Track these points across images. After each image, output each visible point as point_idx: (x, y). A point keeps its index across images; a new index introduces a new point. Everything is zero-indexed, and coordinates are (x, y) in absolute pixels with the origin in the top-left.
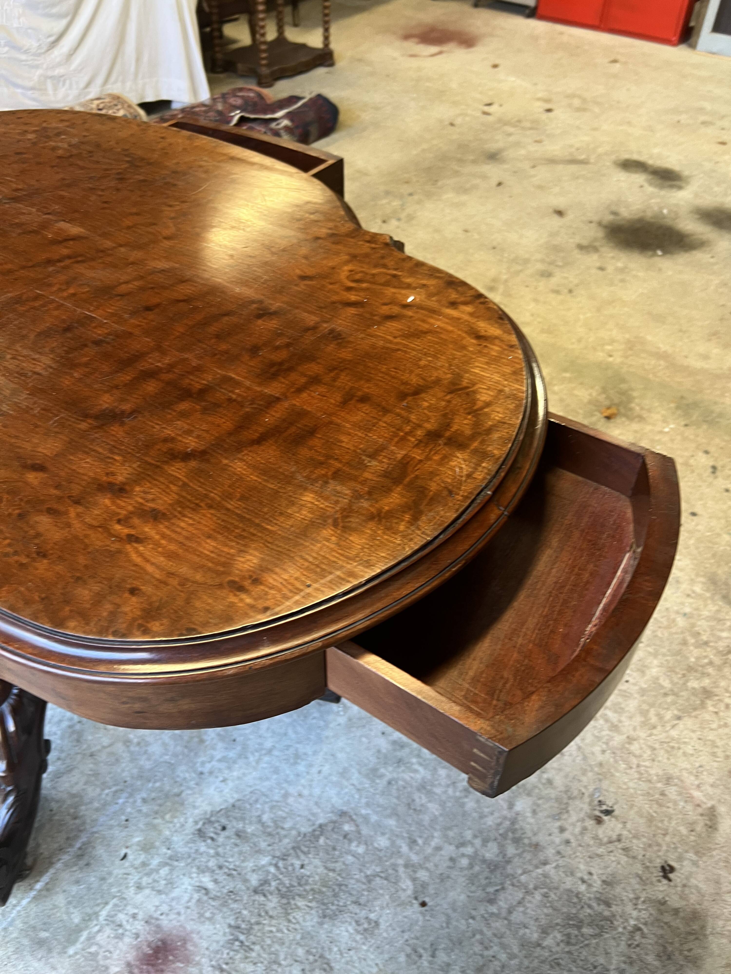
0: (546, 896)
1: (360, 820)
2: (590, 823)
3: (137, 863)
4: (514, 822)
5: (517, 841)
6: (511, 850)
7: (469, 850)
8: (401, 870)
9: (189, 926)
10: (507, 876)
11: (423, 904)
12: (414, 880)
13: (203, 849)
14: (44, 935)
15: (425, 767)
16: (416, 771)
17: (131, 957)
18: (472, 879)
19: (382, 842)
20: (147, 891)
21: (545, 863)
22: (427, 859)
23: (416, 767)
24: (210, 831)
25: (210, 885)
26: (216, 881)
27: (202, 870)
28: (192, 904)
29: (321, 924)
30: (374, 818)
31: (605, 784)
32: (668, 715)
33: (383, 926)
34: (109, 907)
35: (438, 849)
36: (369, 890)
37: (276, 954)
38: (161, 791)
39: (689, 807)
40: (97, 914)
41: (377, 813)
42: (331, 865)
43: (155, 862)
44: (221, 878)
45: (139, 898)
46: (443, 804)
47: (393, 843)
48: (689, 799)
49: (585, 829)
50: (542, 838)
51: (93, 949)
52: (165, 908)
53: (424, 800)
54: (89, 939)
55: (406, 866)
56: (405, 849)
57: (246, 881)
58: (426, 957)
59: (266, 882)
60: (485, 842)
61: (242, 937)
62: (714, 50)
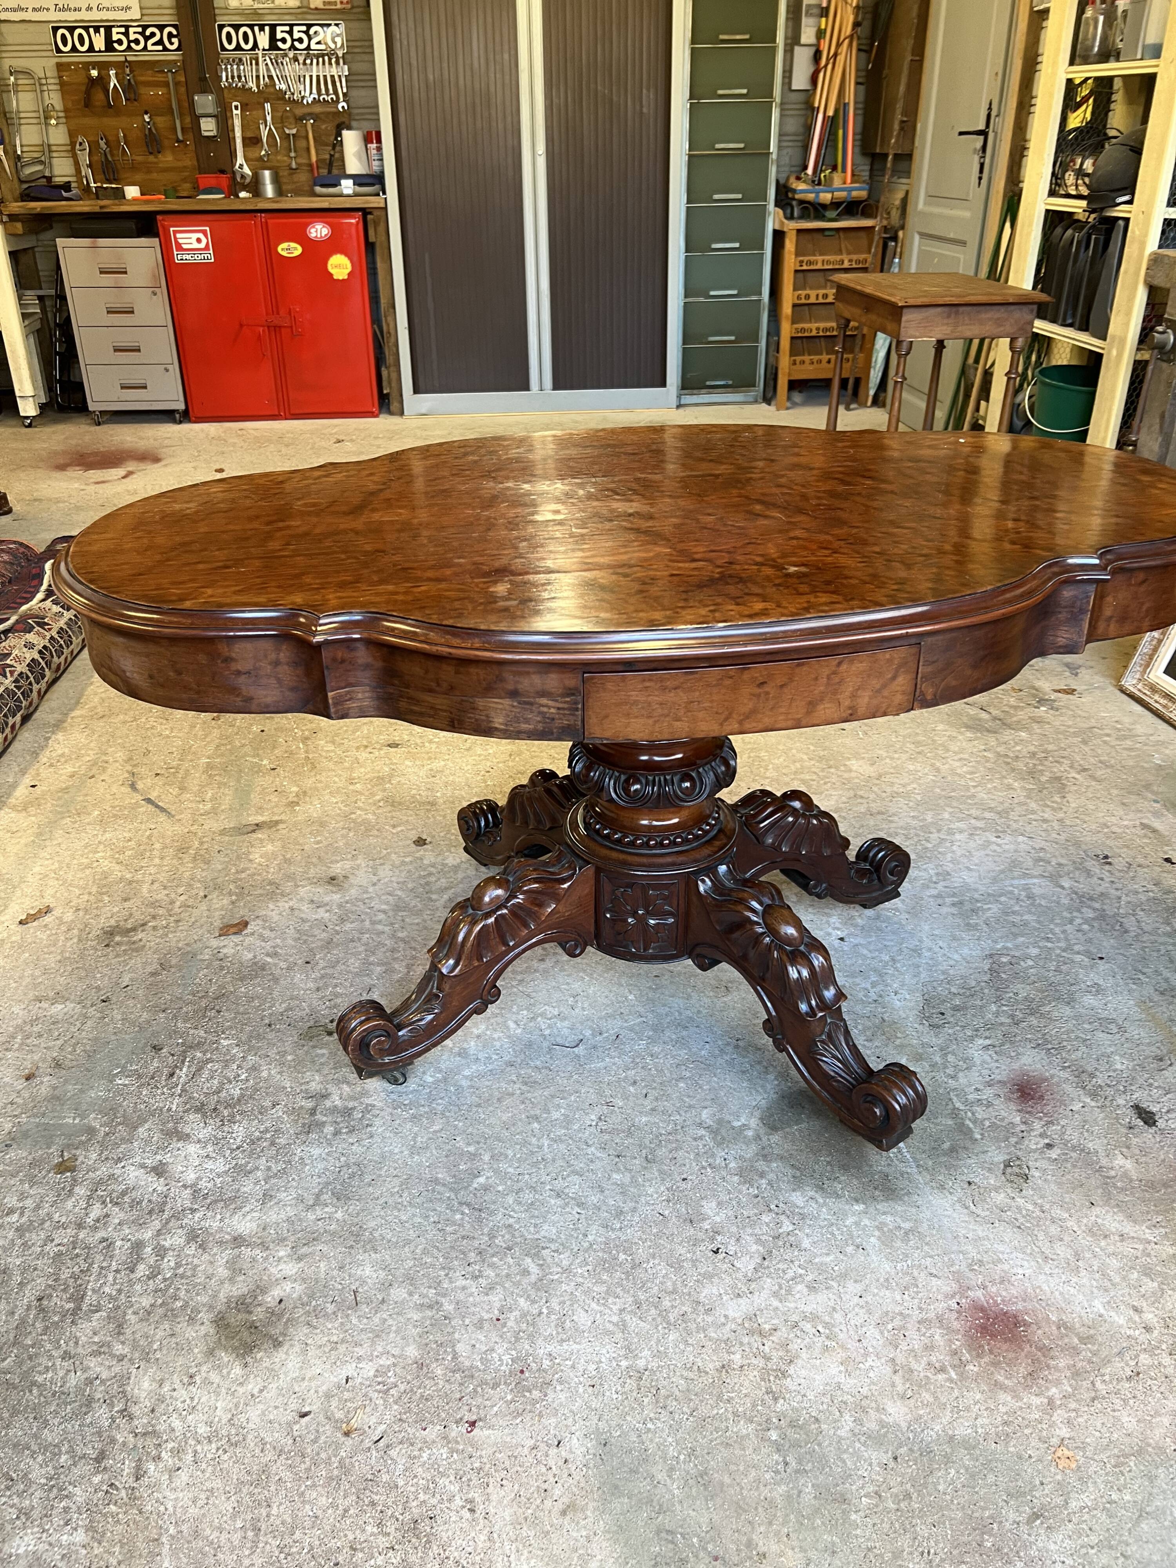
0: (1143, 910)
1: (1005, 952)
2: (1107, 867)
3: (927, 1068)
4: (1076, 893)
5: (1091, 899)
6: (1097, 905)
7: (1078, 921)
8: (1064, 954)
9: (1016, 1066)
10: (1114, 916)
11: (1101, 958)
12: (1078, 953)
13: (950, 1031)
14: (946, 1145)
15: (990, 903)
16: (989, 909)
17: (1013, 1106)
18: (1101, 930)
19: (1034, 951)
20: (961, 1074)
21: (1120, 898)
22: (1067, 939)
23: (986, 907)
24: (936, 1021)
25: (988, 1042)
26: (986, 1038)
27: (971, 1039)
28: (995, 1057)
29: (1073, 1007)
30: (1009, 945)
31: (1084, 847)
32: (1057, 798)
33: (1101, 982)
34: (955, 1099)
35: (1064, 932)
36: (1068, 974)
37: (1077, 1037)
38: (869, 1028)
39: (1133, 830)
40: (955, 1108)
41: (1006, 941)
42: (1029, 981)
43: (937, 1059)
44: (987, 1034)
45: (962, 1080)
46: (1030, 912)
47: (1039, 947)
48: (1127, 827)
49: (1109, 871)
50: (1100, 889)
51: (987, 1123)
52: (986, 1072)
53: (1019, 918)
54: (974, 1122)
55: (1064, 951)
56: (1049, 945)
57: (1002, 1024)
58: (1141, 977)
59: (1012, 1016)
60: (1079, 911)
61: (1050, 1046)
62: (423, 411)
